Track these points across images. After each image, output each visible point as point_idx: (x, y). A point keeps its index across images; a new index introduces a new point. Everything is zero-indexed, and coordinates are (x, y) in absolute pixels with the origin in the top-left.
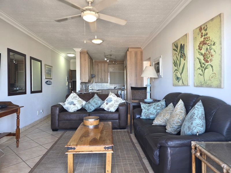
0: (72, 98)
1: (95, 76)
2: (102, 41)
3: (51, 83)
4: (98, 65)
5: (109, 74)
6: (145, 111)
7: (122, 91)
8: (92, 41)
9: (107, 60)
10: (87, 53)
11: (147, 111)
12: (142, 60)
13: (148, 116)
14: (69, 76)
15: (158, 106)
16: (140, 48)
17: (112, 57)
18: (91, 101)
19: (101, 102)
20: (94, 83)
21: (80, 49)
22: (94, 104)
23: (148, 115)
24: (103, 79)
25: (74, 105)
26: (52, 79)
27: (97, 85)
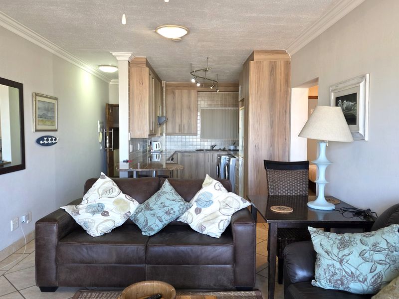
0: (101, 192)
1: (166, 121)
2: (185, 32)
3: (54, 142)
4: (174, 93)
5: (199, 114)
6: (330, 262)
7: (232, 159)
8: (159, 31)
9: (197, 82)
10: (148, 65)
11: (338, 265)
12: (288, 85)
13: (342, 284)
14: (106, 119)
15: (375, 248)
16: (284, 52)
17: (210, 75)
18: (152, 201)
19: (182, 207)
20: (164, 135)
21: (129, 54)
22: (161, 213)
23: (341, 280)
24: (186, 128)
25: (105, 214)
26: (56, 130)
27: (172, 140)
